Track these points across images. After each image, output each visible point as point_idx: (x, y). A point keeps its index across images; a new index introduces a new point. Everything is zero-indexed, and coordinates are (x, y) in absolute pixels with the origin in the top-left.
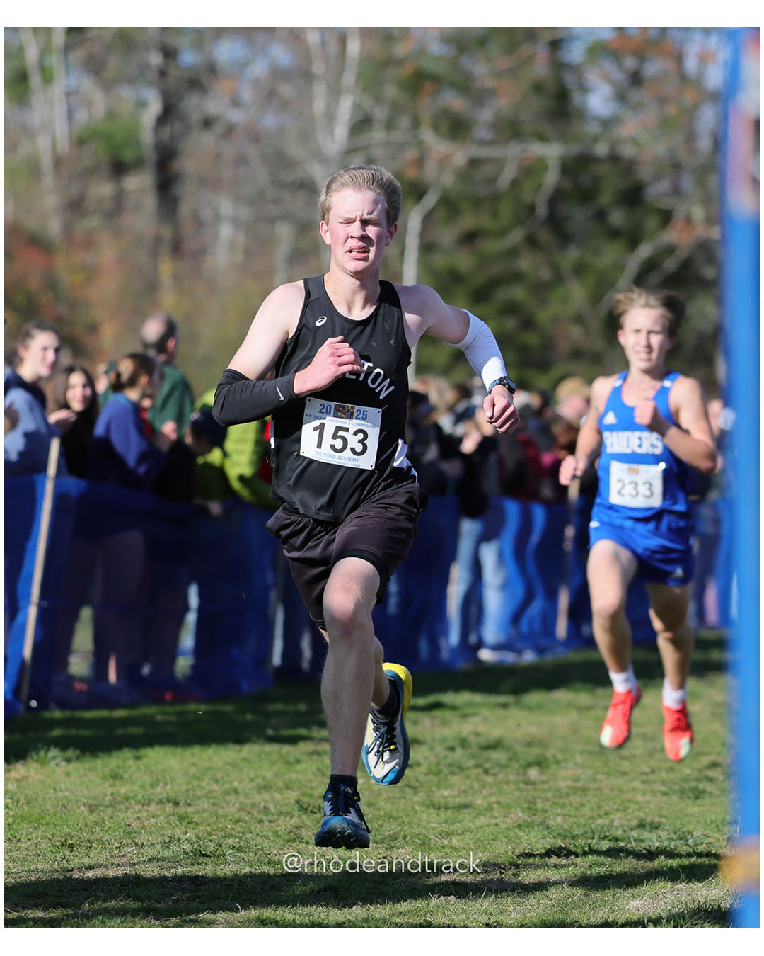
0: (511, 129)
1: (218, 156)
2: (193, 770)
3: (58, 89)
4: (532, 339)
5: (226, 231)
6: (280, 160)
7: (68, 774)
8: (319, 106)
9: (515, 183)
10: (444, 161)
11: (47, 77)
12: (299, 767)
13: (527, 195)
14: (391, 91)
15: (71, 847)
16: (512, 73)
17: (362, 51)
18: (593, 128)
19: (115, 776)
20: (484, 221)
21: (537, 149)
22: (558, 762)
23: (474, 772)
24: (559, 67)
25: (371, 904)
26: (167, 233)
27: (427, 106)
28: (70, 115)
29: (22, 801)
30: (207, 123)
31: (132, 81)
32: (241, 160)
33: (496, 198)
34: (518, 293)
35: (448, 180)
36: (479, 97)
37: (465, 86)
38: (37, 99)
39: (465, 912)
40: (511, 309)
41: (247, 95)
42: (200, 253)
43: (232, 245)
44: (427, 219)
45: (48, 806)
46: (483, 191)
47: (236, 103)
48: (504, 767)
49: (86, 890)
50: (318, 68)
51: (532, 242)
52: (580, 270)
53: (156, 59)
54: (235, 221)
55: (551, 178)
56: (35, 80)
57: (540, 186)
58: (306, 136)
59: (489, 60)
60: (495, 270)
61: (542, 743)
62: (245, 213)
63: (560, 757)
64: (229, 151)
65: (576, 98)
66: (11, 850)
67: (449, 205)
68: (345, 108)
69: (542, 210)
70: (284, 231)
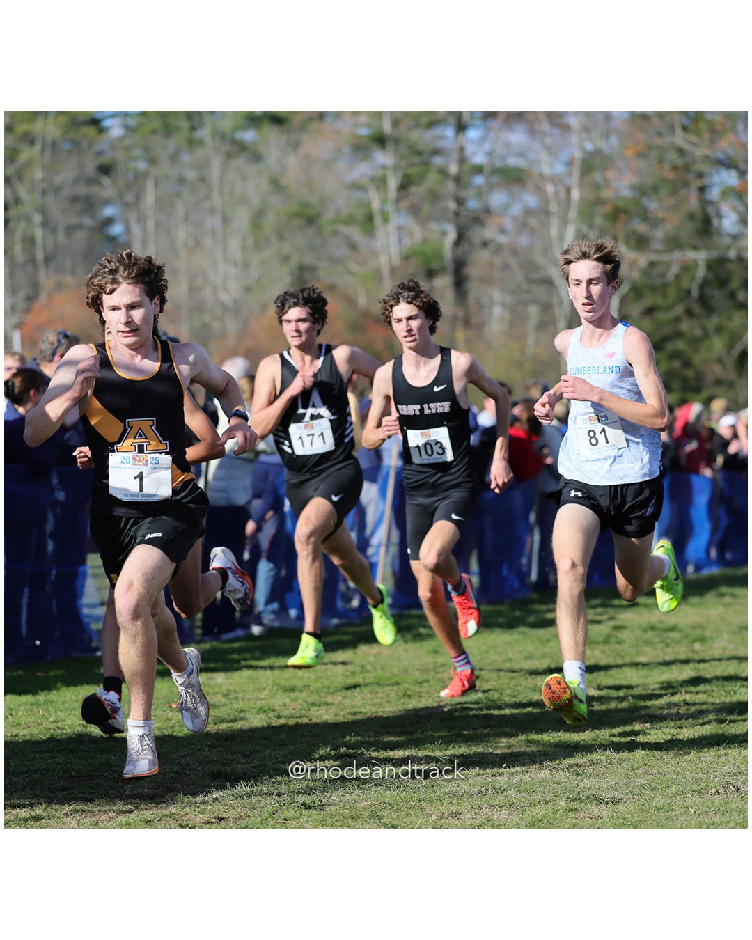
0: (674, 243)
1: (491, 265)
2: (484, 647)
3: (392, 227)
4: (690, 373)
5: (497, 311)
6: (530, 266)
7: (406, 651)
8: (554, 231)
9: (677, 276)
10: (633, 264)
11: (386, 219)
12: (550, 644)
13: (685, 285)
14: (599, 221)
15: (409, 696)
16: (675, 208)
17: (581, 197)
18: (727, 241)
19: (435, 652)
20: (659, 300)
21: (691, 255)
22: (712, 639)
23: (659, 646)
24: (704, 203)
25: (597, 730)
26: (461, 313)
27: (621, 229)
28: (400, 242)
29: (379, 668)
30: (485, 244)
31: (437, 219)
32: (506, 267)
33: (665, 286)
34: (680, 345)
35: (636, 275)
36: (655, 223)
37: (645, 216)
38: (380, 233)
39: (656, 734)
40: (676, 355)
41: (509, 224)
42: (481, 326)
43: (501, 319)
44: (623, 300)
45: (395, 671)
46: (658, 282)
47: (502, 231)
48: (678, 642)
49: (418, 723)
50: (553, 208)
51: (689, 313)
52: (719, 330)
53: (452, 205)
54: (503, 305)
55: (701, 273)
56: (378, 221)
57: (693, 278)
58: (546, 250)
59: (660, 200)
60: (667, 330)
61: (702, 627)
62: (509, 299)
63: (714, 635)
64: (498, 261)
65: (715, 222)
66: (372, 699)
67: (637, 291)
68: (571, 231)
69: (695, 293)
70: (533, 310)
